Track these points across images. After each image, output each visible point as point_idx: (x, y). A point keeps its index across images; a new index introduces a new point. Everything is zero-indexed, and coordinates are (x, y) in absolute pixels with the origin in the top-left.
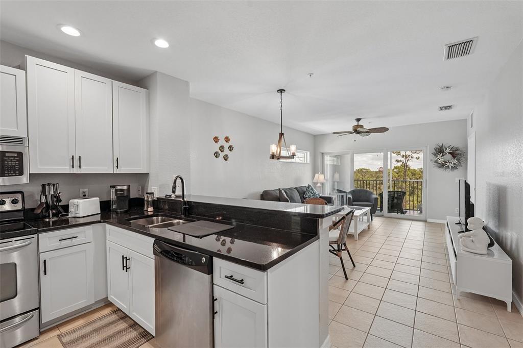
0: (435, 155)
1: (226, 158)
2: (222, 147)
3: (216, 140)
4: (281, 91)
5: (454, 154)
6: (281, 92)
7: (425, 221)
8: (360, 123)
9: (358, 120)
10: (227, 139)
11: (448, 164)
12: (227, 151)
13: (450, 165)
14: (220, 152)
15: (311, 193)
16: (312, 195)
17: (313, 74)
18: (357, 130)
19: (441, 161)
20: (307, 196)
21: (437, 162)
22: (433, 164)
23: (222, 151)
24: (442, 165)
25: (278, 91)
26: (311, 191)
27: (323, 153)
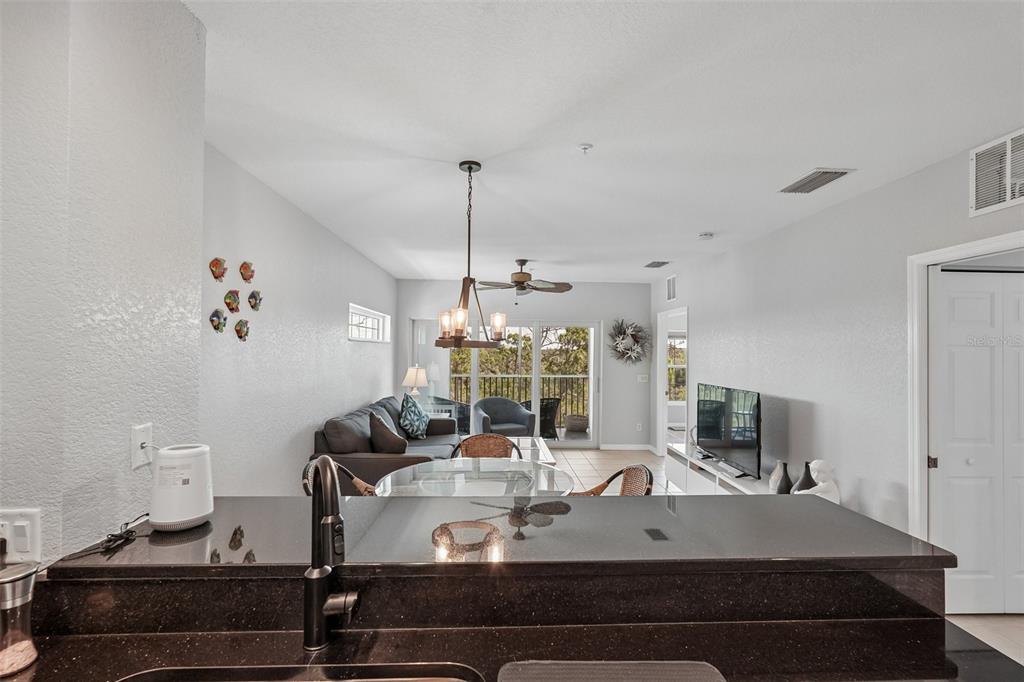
0: (613, 338)
1: (241, 332)
2: (233, 294)
3: (217, 269)
4: (470, 166)
5: (636, 338)
6: (470, 169)
7: (598, 449)
8: (526, 269)
9: (522, 262)
10: (246, 272)
11: (630, 353)
12: (245, 311)
13: (634, 355)
14: (226, 312)
15: (415, 414)
16: (416, 418)
17: (591, 146)
18: (521, 283)
19: (621, 348)
20: (407, 422)
21: (615, 348)
22: (610, 352)
23: (232, 310)
24: (622, 355)
25: (462, 164)
26: (413, 408)
27: (413, 321)
